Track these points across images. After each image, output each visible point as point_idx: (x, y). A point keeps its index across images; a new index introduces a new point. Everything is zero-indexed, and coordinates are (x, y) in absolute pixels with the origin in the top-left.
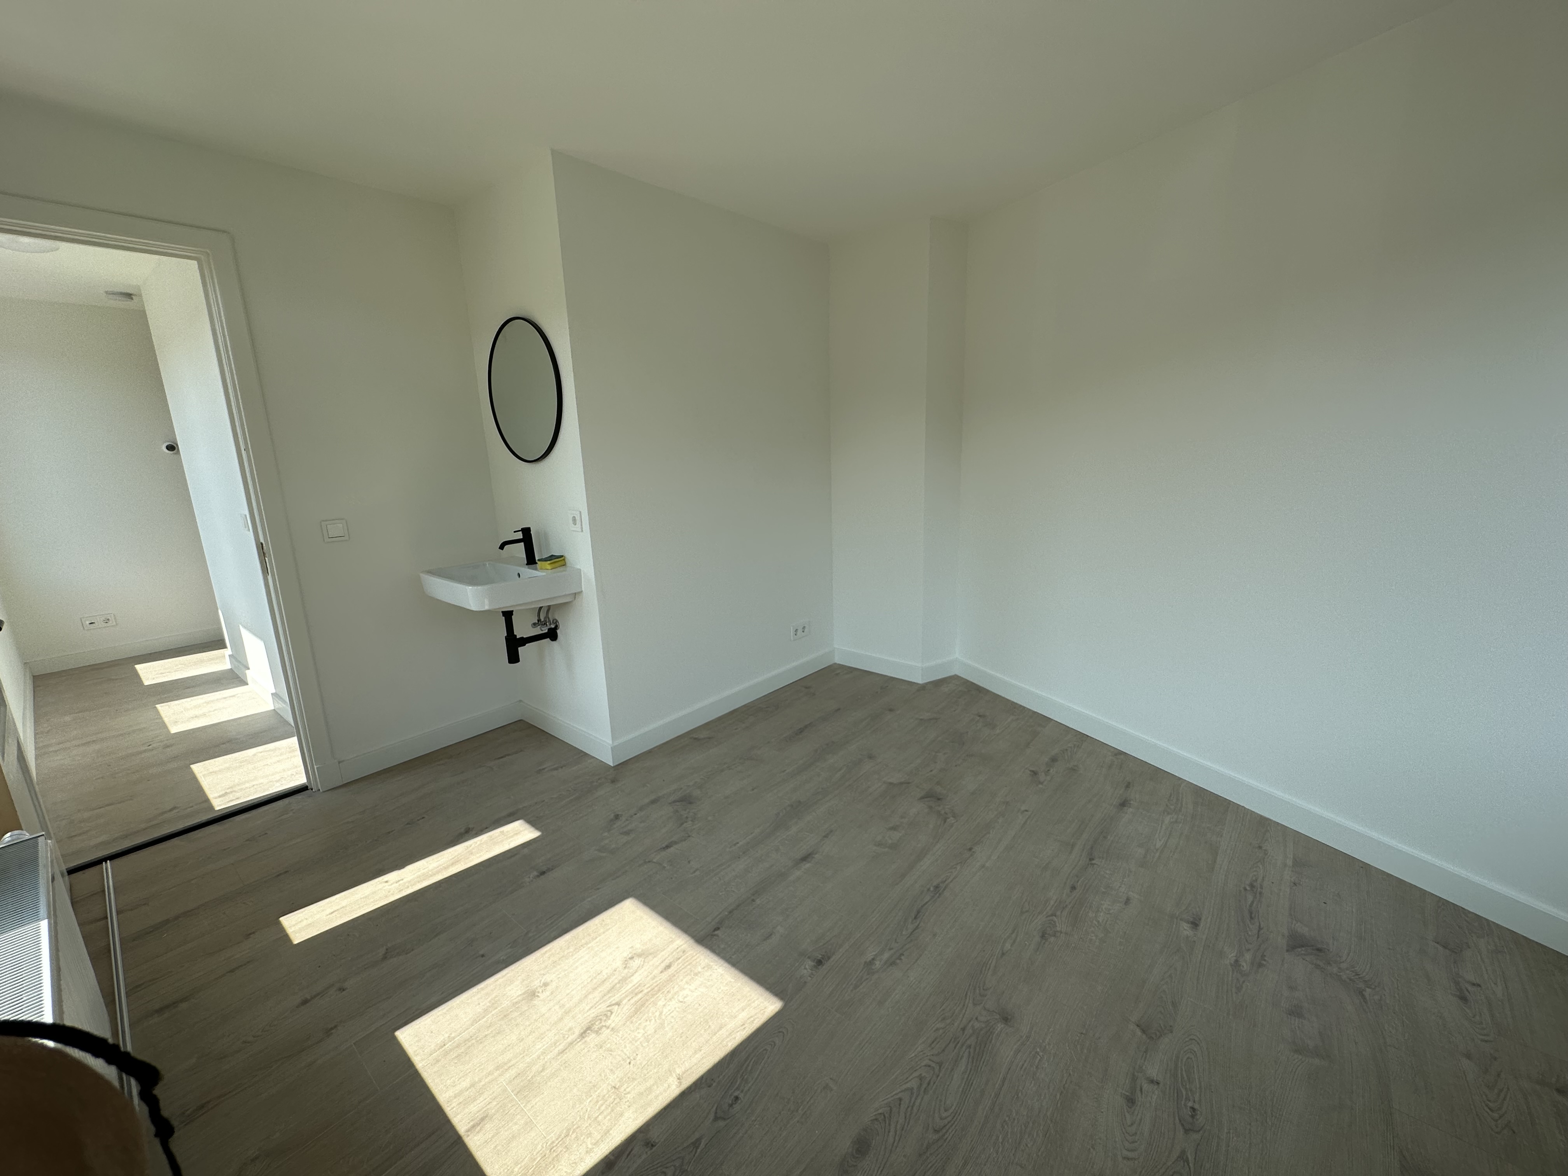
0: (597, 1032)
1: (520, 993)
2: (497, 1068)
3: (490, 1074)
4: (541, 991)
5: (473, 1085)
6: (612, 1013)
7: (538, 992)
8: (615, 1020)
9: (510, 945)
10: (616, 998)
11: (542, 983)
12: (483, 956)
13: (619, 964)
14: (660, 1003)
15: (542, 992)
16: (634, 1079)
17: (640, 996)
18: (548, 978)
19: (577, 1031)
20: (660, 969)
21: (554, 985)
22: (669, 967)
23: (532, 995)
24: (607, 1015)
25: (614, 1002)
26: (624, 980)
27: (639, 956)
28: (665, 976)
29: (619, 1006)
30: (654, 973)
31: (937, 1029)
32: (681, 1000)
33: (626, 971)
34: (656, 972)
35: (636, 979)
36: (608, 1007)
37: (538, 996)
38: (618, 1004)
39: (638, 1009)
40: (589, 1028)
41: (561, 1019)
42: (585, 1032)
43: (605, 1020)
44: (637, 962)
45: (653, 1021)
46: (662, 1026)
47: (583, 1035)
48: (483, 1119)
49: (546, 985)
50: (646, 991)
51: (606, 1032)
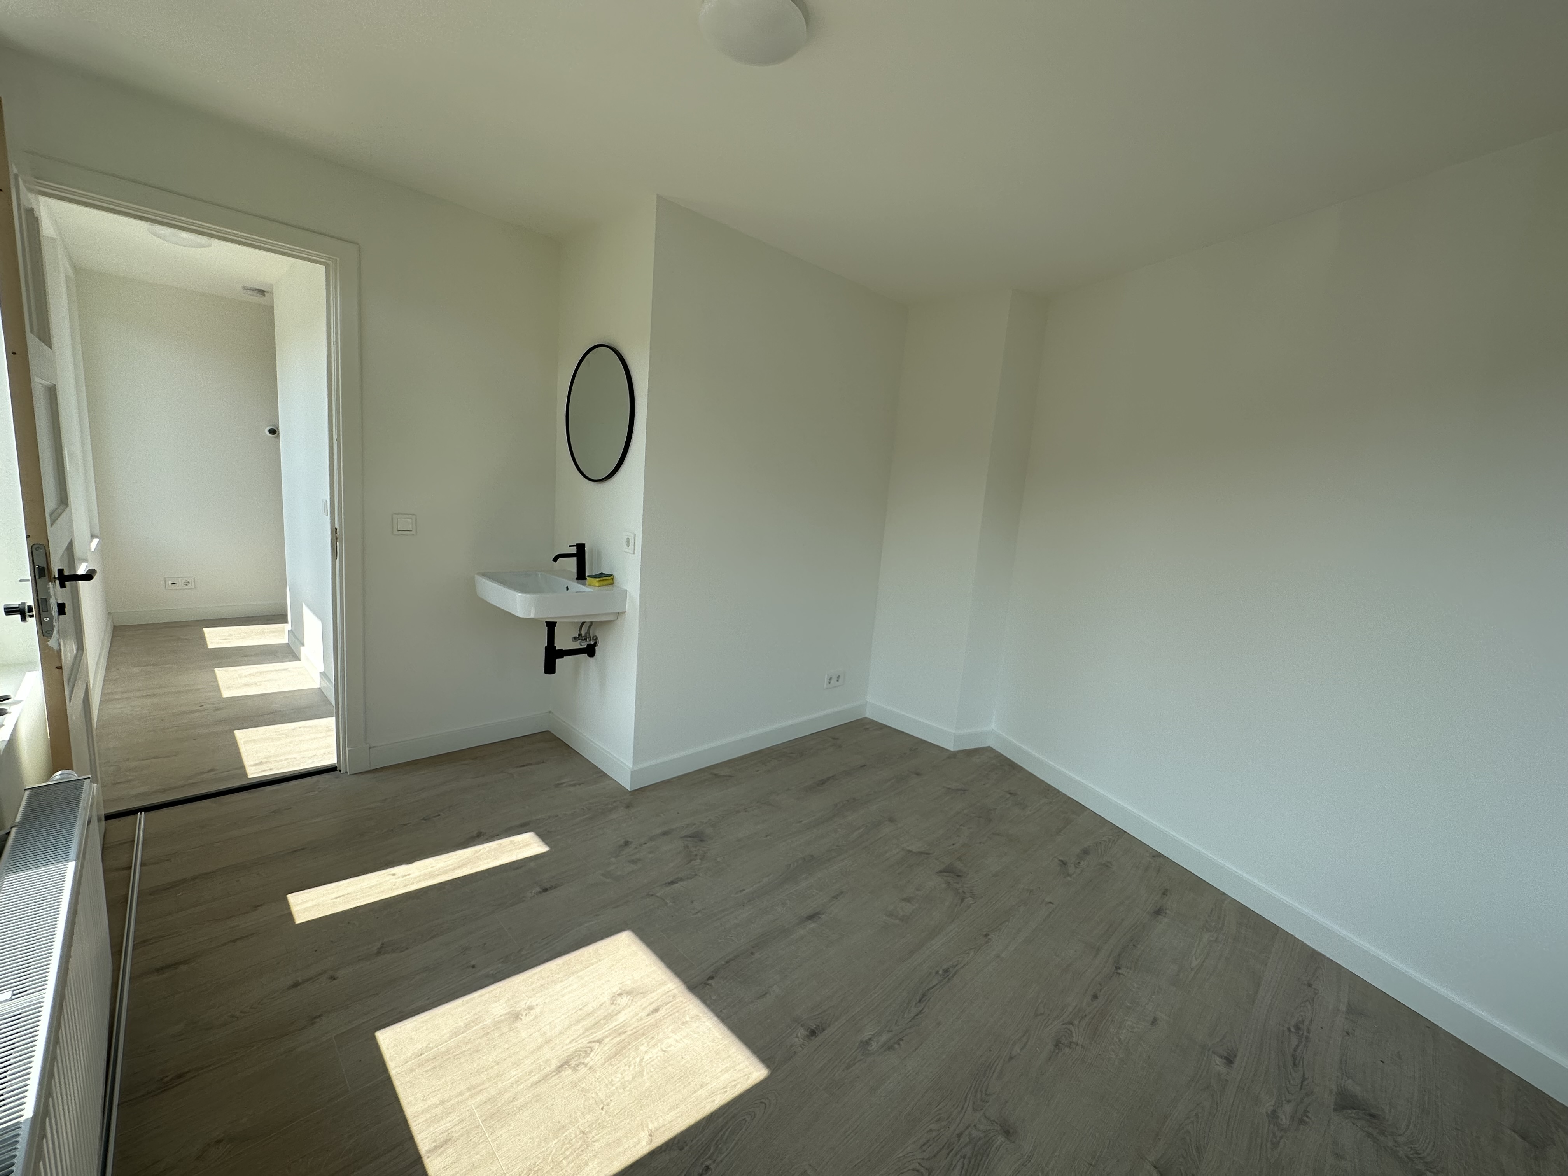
0: (575, 1069)
1: (504, 1013)
2: (469, 1089)
3: (461, 1093)
4: (524, 1014)
5: (442, 1103)
6: (592, 1051)
7: (522, 1015)
8: (594, 1059)
9: (502, 960)
10: (598, 1035)
11: (527, 1006)
12: (473, 967)
13: (606, 998)
14: (643, 1048)
15: (526, 1015)
16: (604, 1127)
17: (623, 1037)
18: (533, 1001)
19: (555, 1064)
20: (648, 1011)
21: (537, 1011)
22: (656, 1010)
23: (516, 1016)
24: (587, 1051)
25: (596, 1039)
26: (609, 1017)
27: (629, 993)
28: (652, 1019)
29: (600, 1043)
30: (640, 1015)
31: (931, 1130)
32: (664, 1049)
33: (613, 1007)
34: (644, 1014)
35: (621, 1018)
36: (589, 1043)
37: (521, 1019)
38: (600, 1042)
39: (619, 1051)
40: (566, 1063)
41: (539, 1048)
42: (562, 1066)
43: (584, 1057)
44: (624, 1001)
45: (633, 1066)
46: (641, 1073)
47: (559, 1069)
48: (446, 1141)
49: (530, 1008)
50: (629, 1033)
51: (583, 1070)
